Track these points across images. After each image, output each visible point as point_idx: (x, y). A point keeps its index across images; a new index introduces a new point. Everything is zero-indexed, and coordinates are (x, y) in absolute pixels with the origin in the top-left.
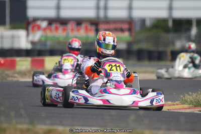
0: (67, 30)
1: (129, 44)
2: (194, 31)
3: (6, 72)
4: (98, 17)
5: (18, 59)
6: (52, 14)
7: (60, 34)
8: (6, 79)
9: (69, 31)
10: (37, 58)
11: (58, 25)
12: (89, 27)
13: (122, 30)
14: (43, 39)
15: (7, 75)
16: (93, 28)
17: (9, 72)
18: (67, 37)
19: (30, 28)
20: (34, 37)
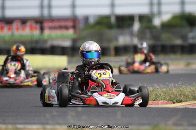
0: (12, 28)
1: (74, 41)
2: (136, 26)
4: (42, 16)
11: (3, 25)
12: (34, 25)
13: (67, 28)
16: (38, 26)
18: (13, 35)
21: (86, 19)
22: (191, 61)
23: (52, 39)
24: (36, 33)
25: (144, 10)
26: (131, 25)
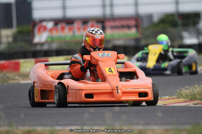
0: (74, 29)
1: (137, 40)
3: (8, 75)
4: (104, 15)
5: (22, 61)
6: (58, 14)
7: (66, 34)
8: (7, 82)
9: (76, 30)
11: (64, 25)
12: (95, 24)
13: (129, 27)
14: (49, 39)
15: (8, 77)
17: (11, 75)
18: (74, 35)
19: (36, 30)
20: (40, 38)
21: (150, 17)
23: (115, 39)
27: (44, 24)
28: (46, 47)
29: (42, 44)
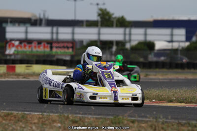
1: (72, 56)
2: (114, 48)
4: (52, 39)
6: (22, 36)
7: (27, 49)
9: (33, 47)
10: (11, 65)
11: (26, 44)
12: (46, 45)
13: (68, 48)
14: (16, 52)
16: (49, 45)
18: (32, 51)
19: (8, 45)
20: (10, 51)
21: (82, 42)
22: (149, 73)
23: (58, 55)
24: (48, 50)
25: (120, 38)
26: (111, 47)
27: (13, 42)
28: (13, 57)
29: (10, 55)
